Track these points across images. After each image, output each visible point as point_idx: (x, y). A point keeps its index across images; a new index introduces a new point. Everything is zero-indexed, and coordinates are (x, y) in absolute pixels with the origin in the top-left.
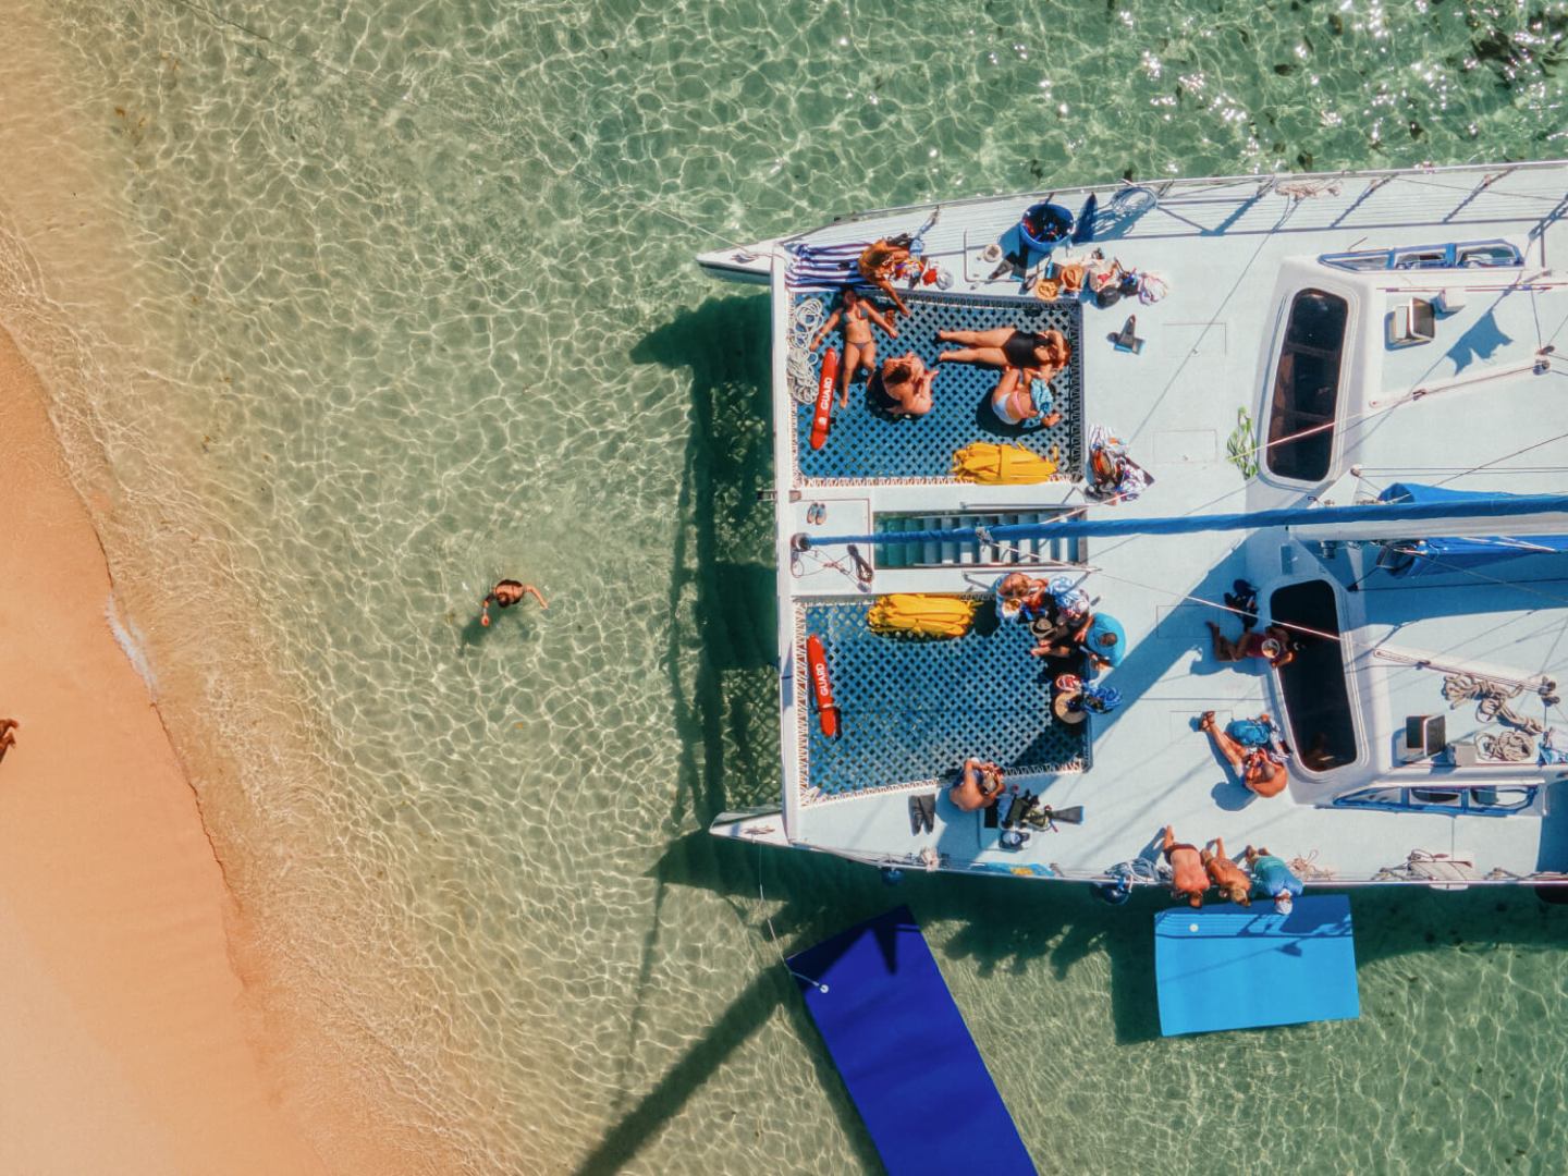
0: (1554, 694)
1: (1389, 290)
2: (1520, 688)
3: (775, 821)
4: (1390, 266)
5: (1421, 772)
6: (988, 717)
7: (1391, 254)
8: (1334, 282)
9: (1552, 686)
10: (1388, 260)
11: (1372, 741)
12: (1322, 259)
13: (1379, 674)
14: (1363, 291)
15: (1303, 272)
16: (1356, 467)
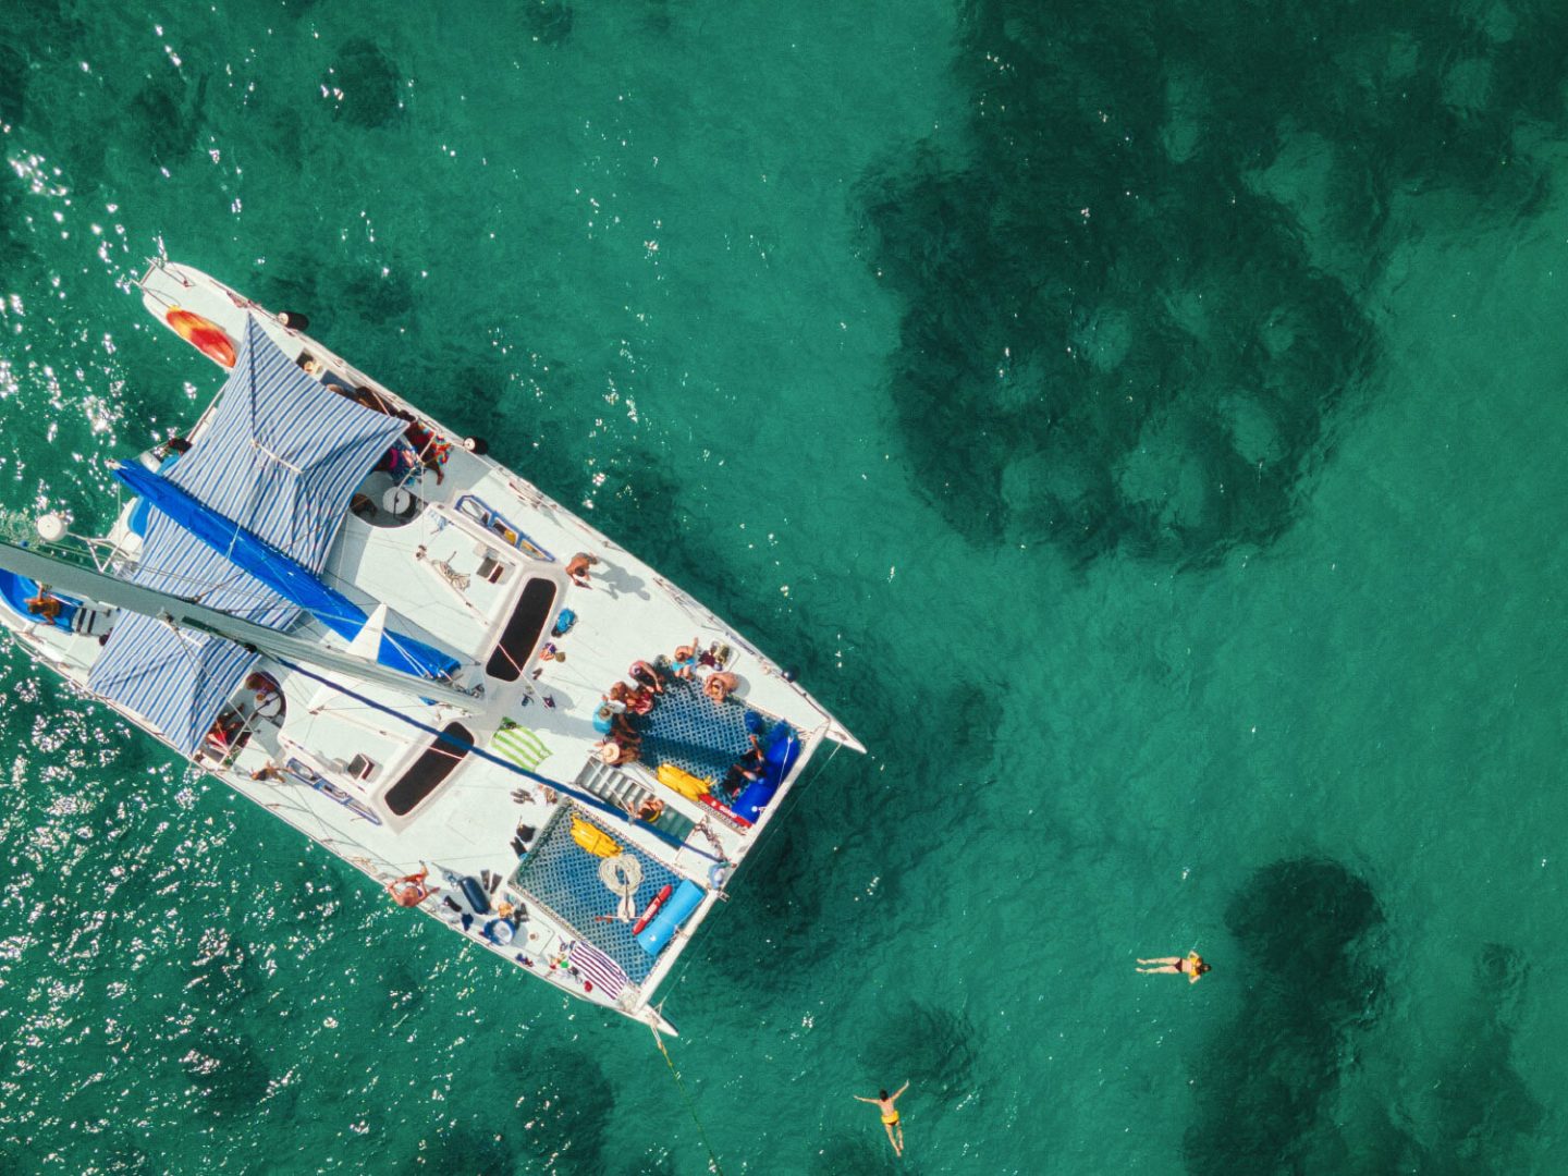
0: (419, 550)
1: (362, 789)
2: (433, 563)
3: (831, 736)
4: (351, 798)
5: (506, 553)
6: (692, 713)
7: (345, 803)
8: (384, 811)
9: (418, 555)
10: (348, 801)
11: (517, 583)
12: (379, 824)
13: (492, 615)
14: (374, 798)
15: (392, 824)
16: (437, 719)
